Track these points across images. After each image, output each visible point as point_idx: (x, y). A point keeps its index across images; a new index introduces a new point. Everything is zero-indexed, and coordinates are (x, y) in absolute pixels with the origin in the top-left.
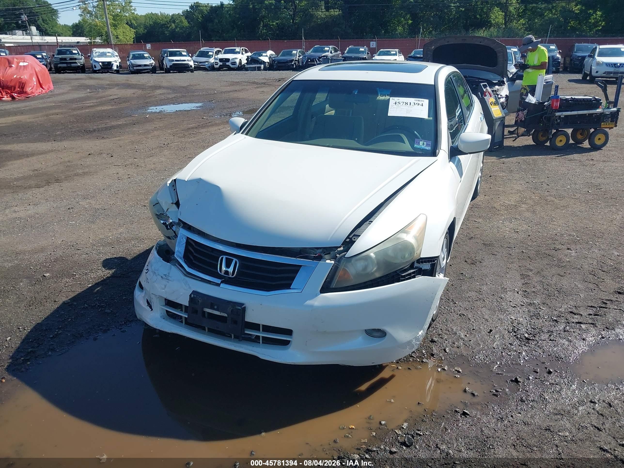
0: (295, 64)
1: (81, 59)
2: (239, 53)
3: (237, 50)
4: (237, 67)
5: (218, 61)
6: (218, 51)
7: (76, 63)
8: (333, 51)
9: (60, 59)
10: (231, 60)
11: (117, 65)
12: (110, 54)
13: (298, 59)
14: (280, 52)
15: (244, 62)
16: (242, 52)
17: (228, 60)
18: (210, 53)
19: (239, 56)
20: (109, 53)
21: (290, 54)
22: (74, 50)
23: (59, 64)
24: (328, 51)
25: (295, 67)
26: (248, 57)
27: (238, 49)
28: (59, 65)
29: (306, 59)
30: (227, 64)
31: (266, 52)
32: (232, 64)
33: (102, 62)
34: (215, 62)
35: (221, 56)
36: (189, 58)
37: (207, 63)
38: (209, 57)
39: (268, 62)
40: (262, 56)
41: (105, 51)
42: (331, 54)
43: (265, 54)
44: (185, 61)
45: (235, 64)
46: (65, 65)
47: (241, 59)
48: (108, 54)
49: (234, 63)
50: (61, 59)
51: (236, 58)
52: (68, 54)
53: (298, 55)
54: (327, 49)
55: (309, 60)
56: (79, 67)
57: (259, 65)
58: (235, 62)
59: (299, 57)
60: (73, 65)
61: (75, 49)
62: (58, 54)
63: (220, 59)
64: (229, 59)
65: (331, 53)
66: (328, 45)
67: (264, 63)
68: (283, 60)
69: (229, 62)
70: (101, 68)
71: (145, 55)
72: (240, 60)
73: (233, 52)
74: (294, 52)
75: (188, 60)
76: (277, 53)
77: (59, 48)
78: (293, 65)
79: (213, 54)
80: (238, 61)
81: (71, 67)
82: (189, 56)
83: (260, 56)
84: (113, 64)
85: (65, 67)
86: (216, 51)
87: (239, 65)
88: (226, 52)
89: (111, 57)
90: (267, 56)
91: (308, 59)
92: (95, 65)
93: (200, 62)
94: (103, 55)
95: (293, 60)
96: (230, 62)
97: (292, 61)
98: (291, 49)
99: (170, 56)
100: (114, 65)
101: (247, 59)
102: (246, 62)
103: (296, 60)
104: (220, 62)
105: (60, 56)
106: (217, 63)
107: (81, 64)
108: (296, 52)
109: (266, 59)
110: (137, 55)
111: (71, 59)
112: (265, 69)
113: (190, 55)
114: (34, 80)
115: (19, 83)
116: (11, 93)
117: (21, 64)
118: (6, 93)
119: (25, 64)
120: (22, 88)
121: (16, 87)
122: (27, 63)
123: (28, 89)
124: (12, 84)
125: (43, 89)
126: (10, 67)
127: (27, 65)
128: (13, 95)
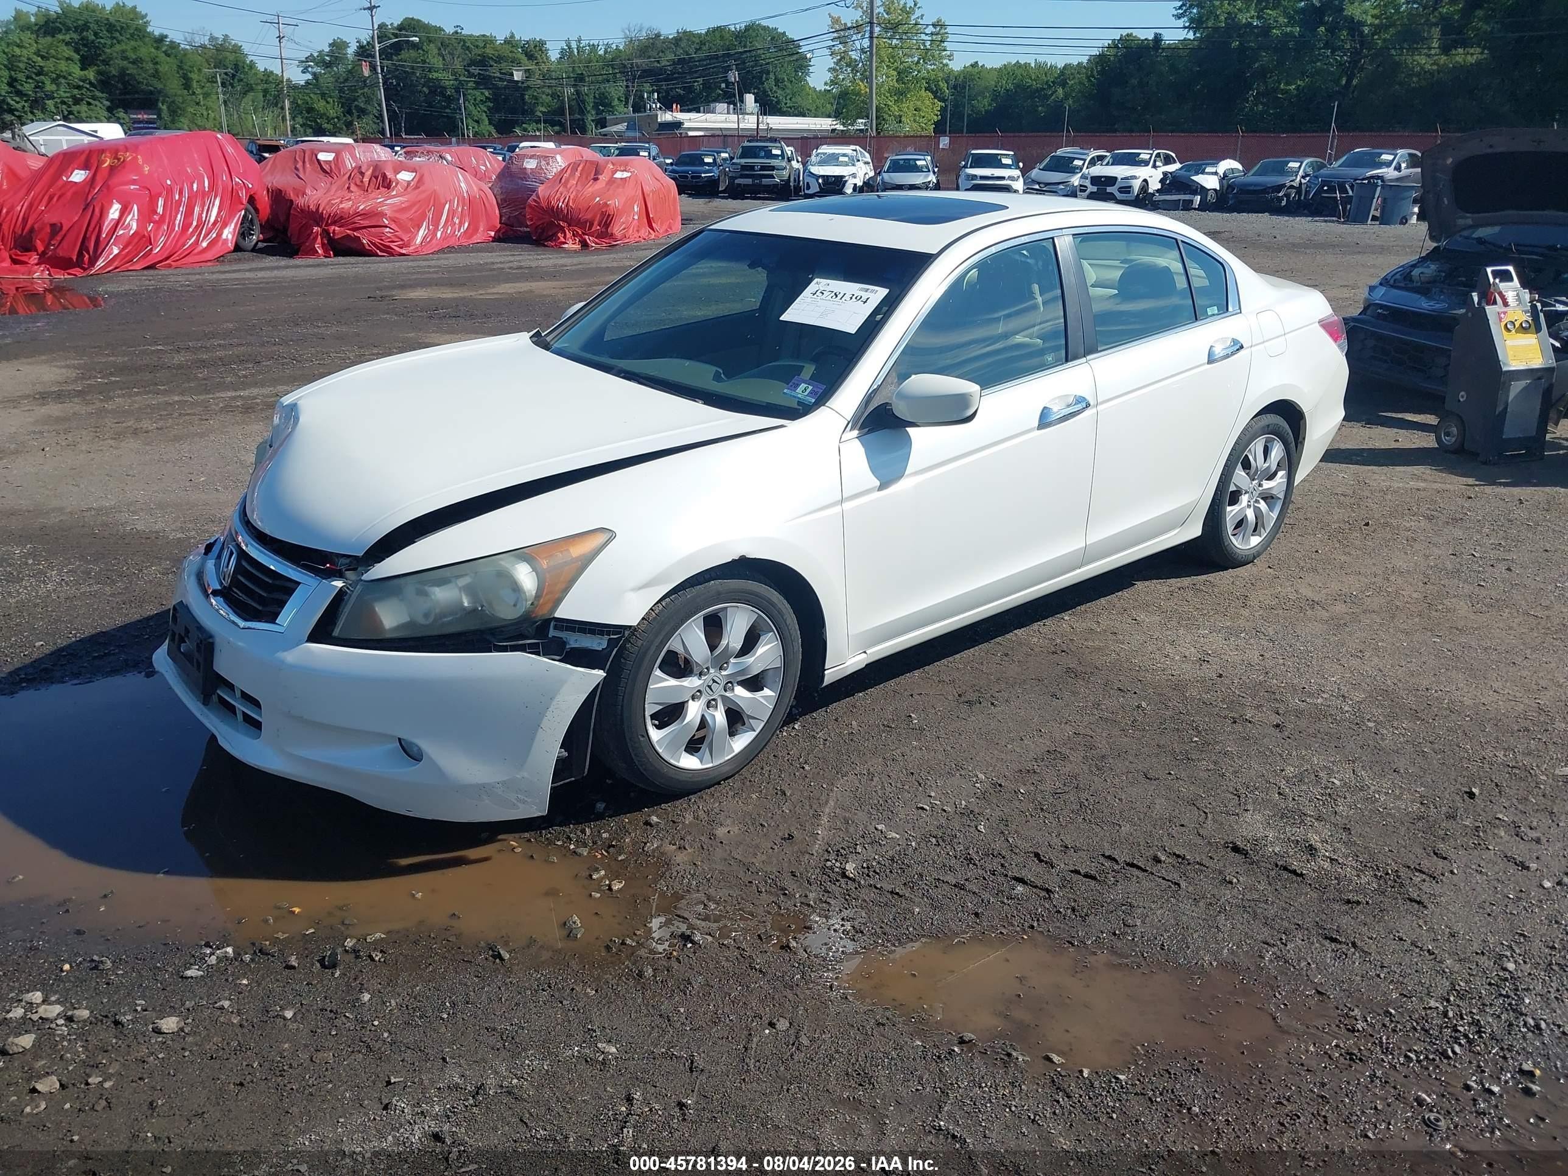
0: (1287, 195)
1: (785, 168)
2: (1146, 163)
3: (1142, 156)
4: (1133, 198)
5: (1087, 183)
6: (1098, 156)
7: (772, 176)
8: (1403, 165)
9: (742, 166)
10: (1119, 180)
11: (855, 185)
12: (846, 159)
13: (1301, 184)
14: (1255, 165)
15: (1154, 186)
16: (1155, 161)
17: (1112, 180)
18: (1076, 162)
19: (1143, 172)
20: (844, 155)
21: (1281, 170)
22: (777, 148)
23: (736, 178)
24: (1388, 164)
25: (1284, 203)
26: (1165, 174)
27: (1145, 155)
28: (737, 181)
29: (1316, 184)
30: (1109, 189)
31: (1215, 164)
32: (1121, 192)
33: (823, 176)
34: (1081, 186)
35: (1098, 170)
36: (1016, 173)
37: (1061, 187)
38: (1073, 171)
39: (1215, 190)
40: (1203, 172)
41: (837, 152)
42: (1396, 173)
43: (1213, 170)
44: (1003, 178)
45: (1129, 192)
46: (749, 181)
47: (1149, 179)
48: (841, 159)
49: (1127, 189)
50: (744, 167)
51: (1134, 177)
52: (762, 158)
53: (1301, 173)
54: (1387, 157)
55: (1326, 188)
56: (776, 185)
57: (1187, 197)
58: (1130, 187)
59: (1303, 177)
60: (765, 181)
61: (779, 145)
62: (742, 156)
63: (1092, 177)
64: (1116, 178)
65: (1398, 168)
66: (1393, 147)
67: (1203, 191)
68: (1256, 185)
69: (1114, 185)
70: (818, 190)
71: (919, 163)
72: (1145, 181)
73: (1133, 161)
74: (1291, 165)
75: (1011, 178)
76: (1247, 167)
77: (746, 144)
78: (1280, 199)
79: (1083, 164)
80: (1136, 185)
81: (760, 185)
82: (1018, 167)
83: (1197, 173)
84: (846, 181)
85: (748, 185)
86: (1093, 158)
87: (1138, 195)
88: (1118, 161)
89: (847, 165)
90: (1216, 173)
91: (1324, 183)
92: (808, 183)
93: (1047, 184)
94: (833, 159)
95: (1283, 186)
96: (1117, 185)
97: (1281, 187)
98: (1286, 157)
99: (971, 167)
100: (847, 185)
101: (1161, 181)
102: (1159, 186)
103: (1292, 187)
104: (1092, 184)
105: (743, 161)
106: (1085, 187)
107: (782, 181)
108: (1297, 165)
109: (1210, 182)
110: (902, 162)
111: (763, 168)
112: (1204, 207)
113: (1021, 165)
114: (636, 209)
115: (603, 214)
116: (584, 234)
117: (618, 175)
118: (573, 235)
119: (626, 175)
120: (607, 225)
121: (596, 223)
122: (629, 174)
123: (617, 229)
124: (589, 216)
125: (653, 229)
126: (596, 179)
127: (630, 177)
128: (585, 240)
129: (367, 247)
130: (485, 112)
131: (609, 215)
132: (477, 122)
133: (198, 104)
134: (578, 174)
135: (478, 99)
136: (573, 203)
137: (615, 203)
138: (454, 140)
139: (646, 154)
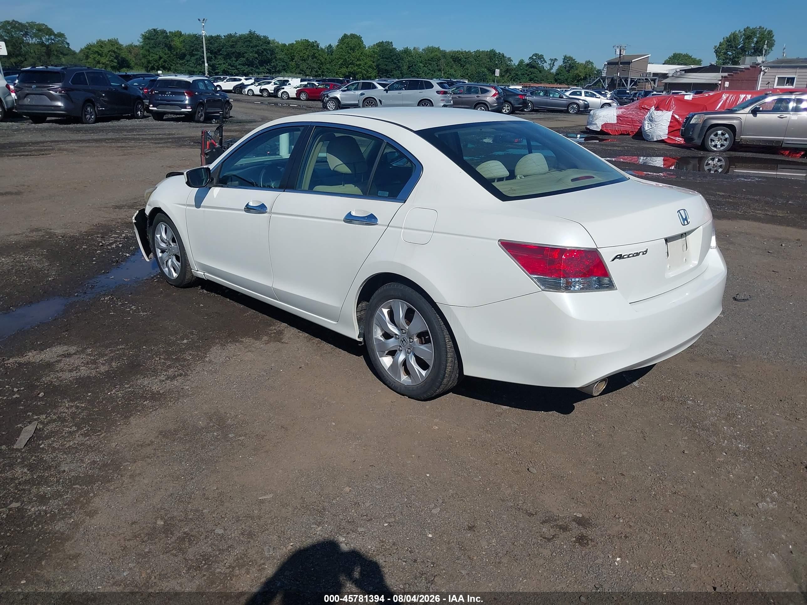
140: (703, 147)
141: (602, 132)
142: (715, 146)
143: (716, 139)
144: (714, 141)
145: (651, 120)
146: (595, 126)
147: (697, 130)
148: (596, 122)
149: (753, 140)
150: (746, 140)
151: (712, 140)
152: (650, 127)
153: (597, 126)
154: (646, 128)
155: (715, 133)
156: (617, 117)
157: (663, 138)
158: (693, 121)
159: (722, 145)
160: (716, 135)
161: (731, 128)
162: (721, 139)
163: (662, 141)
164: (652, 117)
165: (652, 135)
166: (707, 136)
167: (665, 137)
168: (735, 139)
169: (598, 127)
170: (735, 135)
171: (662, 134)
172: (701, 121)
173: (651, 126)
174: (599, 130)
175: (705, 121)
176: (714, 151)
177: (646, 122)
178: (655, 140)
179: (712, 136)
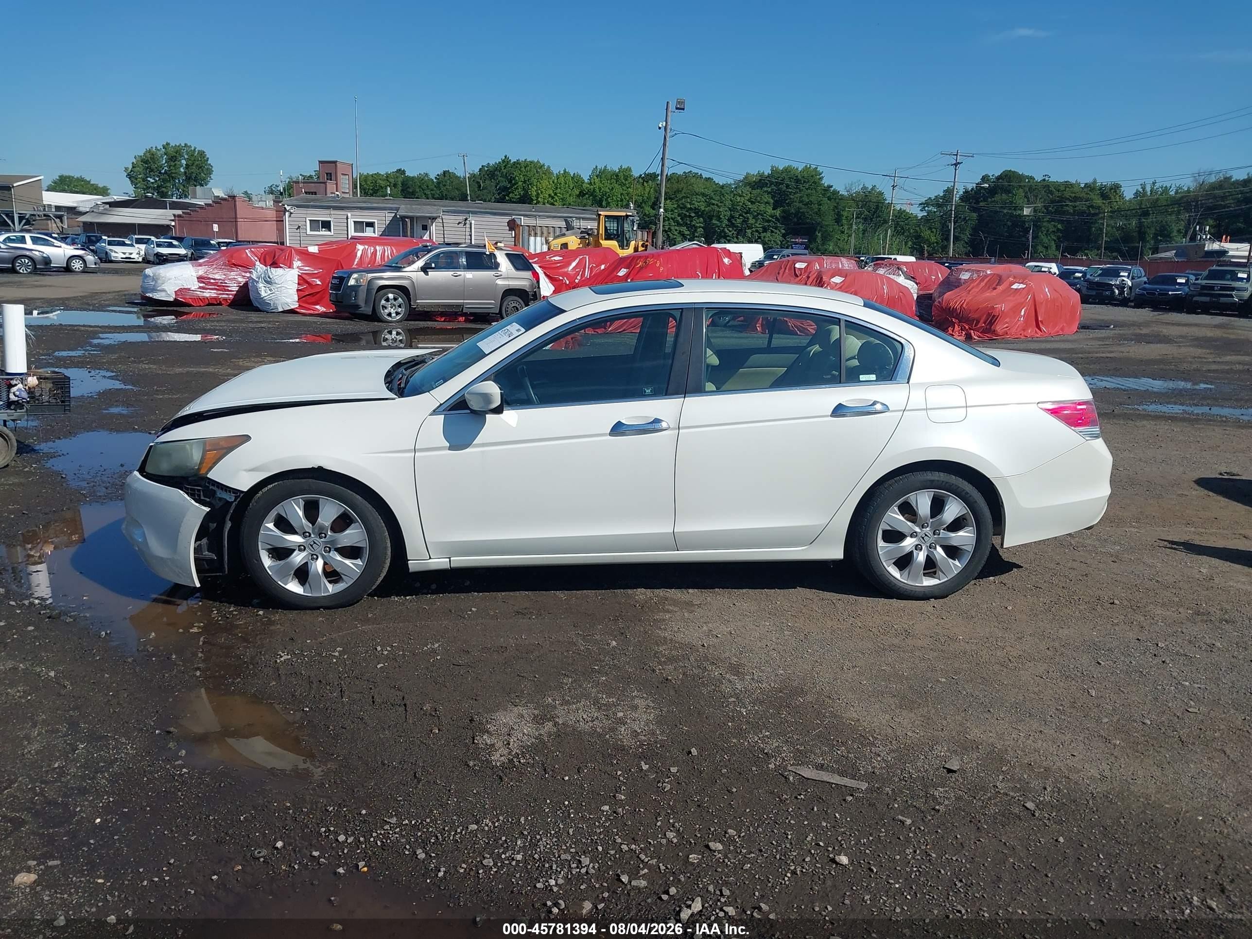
7: (1230, 296)
9: (1202, 286)
23: (1194, 296)
105: (1205, 282)
107: (1240, 300)
111: (1223, 289)
114: (1022, 313)
115: (989, 314)
116: (970, 329)
117: (1015, 286)
118: (962, 329)
119: (1022, 286)
120: (991, 323)
121: (982, 321)
122: (1023, 286)
123: (999, 328)
124: (976, 316)
125: (1040, 329)
126: (995, 289)
127: (1024, 288)
128: (970, 334)
129: (791, 328)
130: (1055, 241)
131: (994, 316)
132: (1046, 248)
133: (843, 232)
134: (983, 284)
135: (1051, 230)
136: (966, 305)
137: (1002, 307)
138: (993, 260)
139: (1126, 274)
140: (374, 317)
141: (176, 303)
142: (390, 315)
143: (388, 305)
144: (386, 308)
145: (269, 282)
146: (163, 294)
147: (362, 295)
148: (164, 287)
149: (431, 305)
150: (423, 306)
151: (384, 307)
152: (269, 292)
153: (167, 292)
154: (263, 294)
155: (385, 297)
156: (198, 278)
157: (293, 307)
158: (352, 282)
159: (397, 313)
160: (387, 300)
161: (402, 290)
162: (395, 305)
163: (292, 312)
164: (269, 277)
165: (274, 304)
166: (376, 302)
167: (294, 305)
168: (410, 305)
169: (169, 295)
170: (409, 300)
171: (289, 300)
172: (363, 282)
173: (270, 290)
174: (172, 299)
175: (370, 282)
176: (391, 322)
177: (261, 285)
178: (281, 309)
179: (383, 302)
